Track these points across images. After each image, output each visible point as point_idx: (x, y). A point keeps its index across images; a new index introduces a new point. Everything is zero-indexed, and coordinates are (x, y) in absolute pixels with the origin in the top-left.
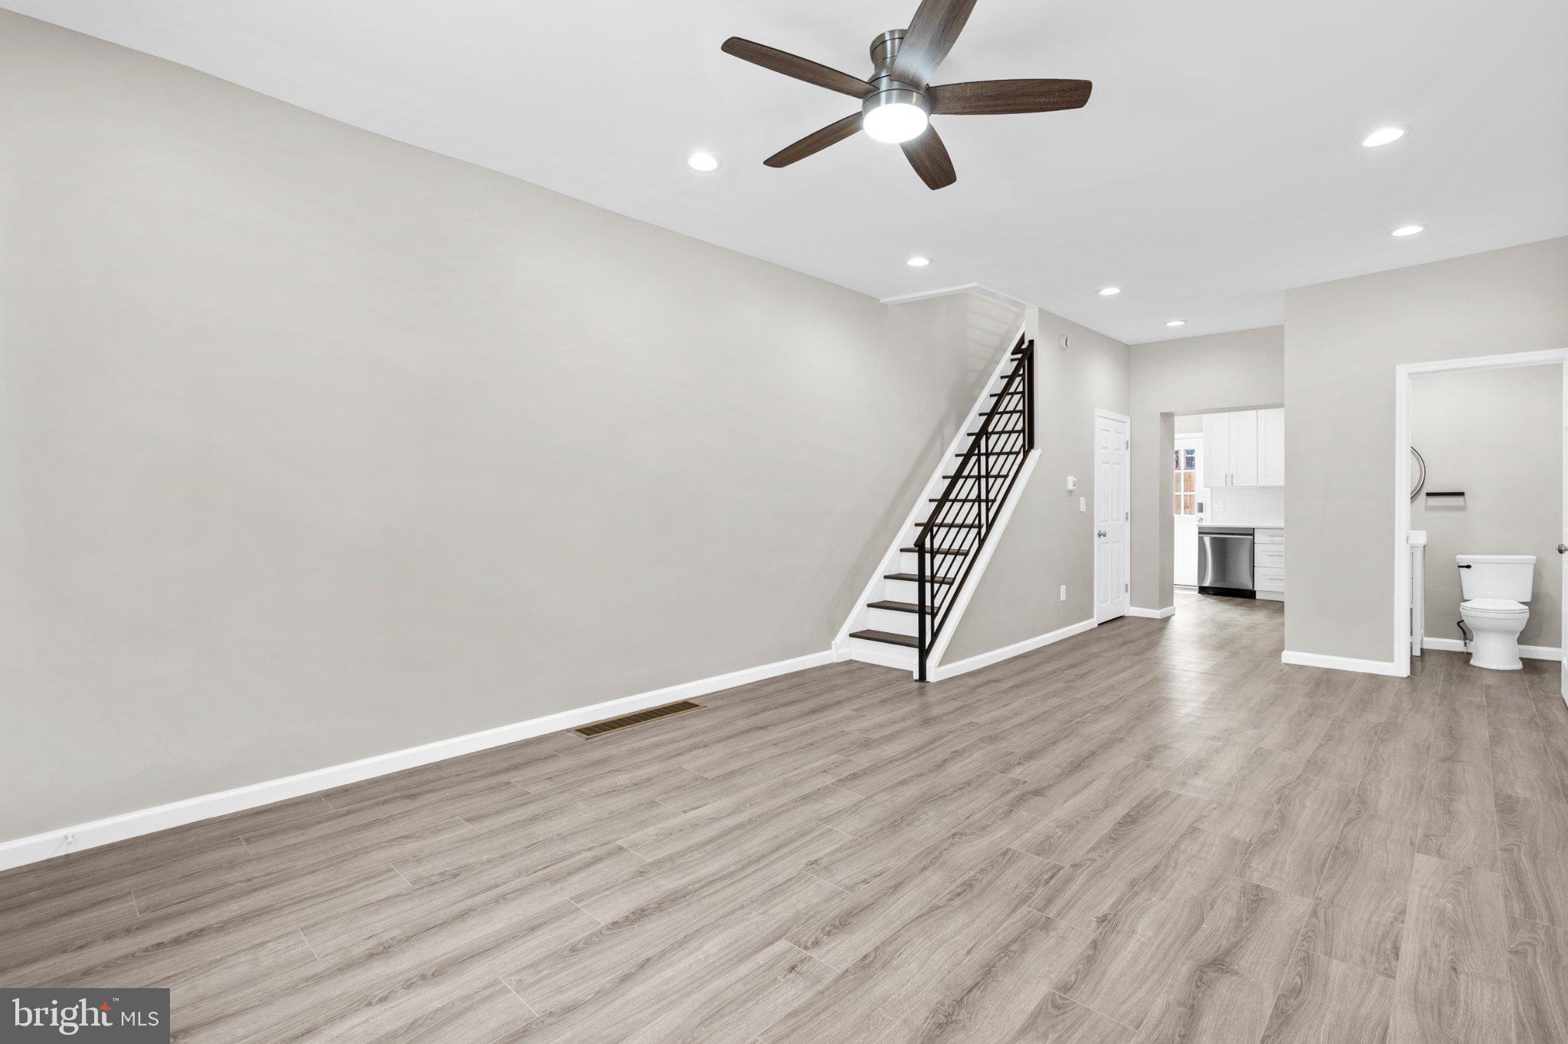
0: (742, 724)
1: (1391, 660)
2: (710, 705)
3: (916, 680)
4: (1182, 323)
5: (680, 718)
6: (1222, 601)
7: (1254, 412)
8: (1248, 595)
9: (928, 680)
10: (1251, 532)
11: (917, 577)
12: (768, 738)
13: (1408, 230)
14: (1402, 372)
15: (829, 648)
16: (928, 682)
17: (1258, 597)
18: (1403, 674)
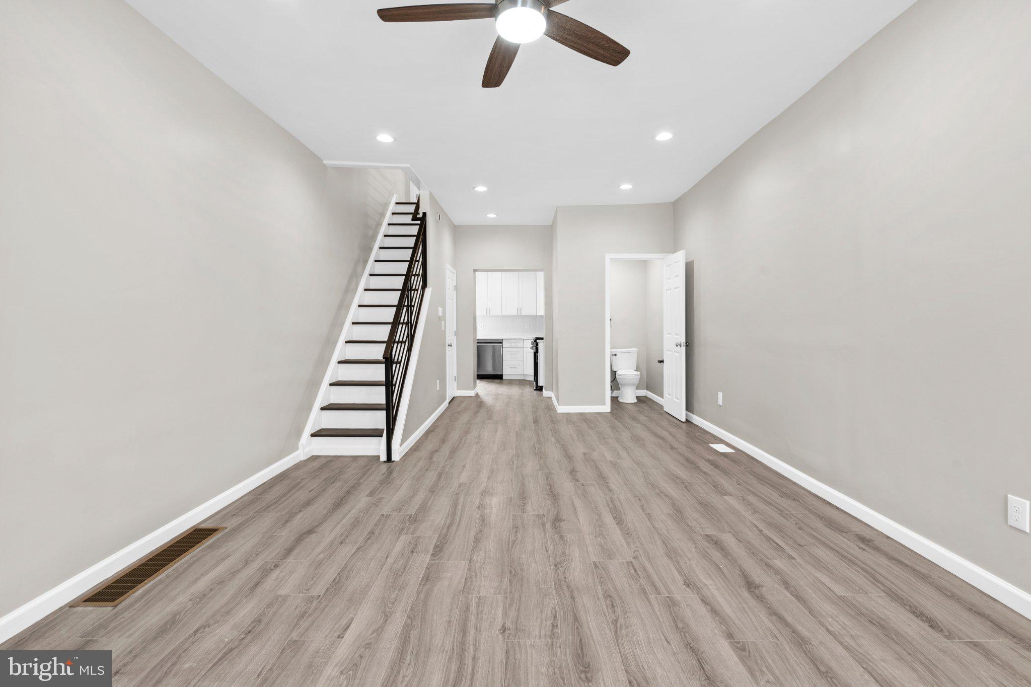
0: (286, 535)
1: (605, 405)
2: (230, 524)
3: (384, 462)
4: (495, 216)
5: (210, 547)
6: (490, 382)
7: (500, 273)
8: (497, 377)
9: (393, 459)
10: (500, 342)
11: (385, 383)
12: (328, 540)
13: (626, 187)
14: (608, 257)
15: (297, 449)
16: (394, 461)
17: (504, 378)
18: (609, 410)
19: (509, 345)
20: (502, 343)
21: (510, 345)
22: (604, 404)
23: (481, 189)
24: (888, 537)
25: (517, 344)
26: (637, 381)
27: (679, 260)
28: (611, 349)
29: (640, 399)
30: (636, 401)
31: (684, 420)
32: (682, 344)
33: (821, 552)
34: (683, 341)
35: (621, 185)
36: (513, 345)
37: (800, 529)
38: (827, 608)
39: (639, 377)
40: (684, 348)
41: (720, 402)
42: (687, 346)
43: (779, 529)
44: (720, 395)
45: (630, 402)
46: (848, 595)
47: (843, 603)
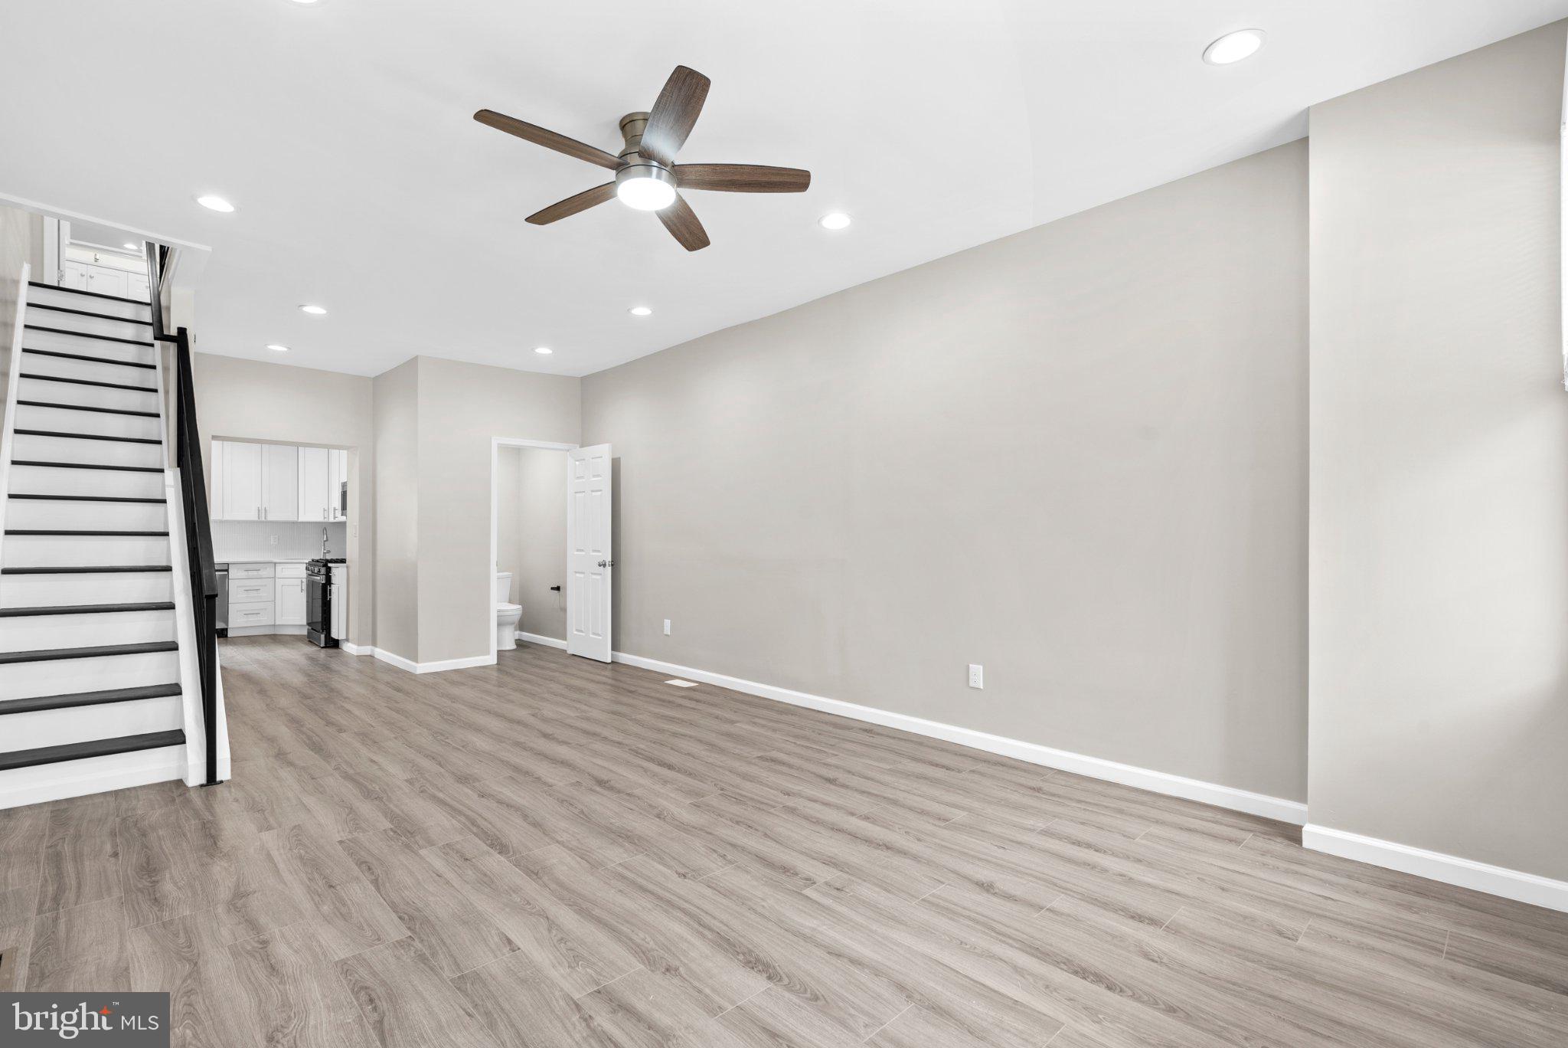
1: (493, 654)
3: (202, 786)
9: (218, 779)
10: (226, 568)
13: (543, 351)
14: (495, 441)
16: (222, 782)
17: (230, 634)
18: (495, 662)
19: (243, 574)
20: (227, 570)
21: (246, 573)
22: (488, 653)
23: (314, 310)
24: (879, 725)
25: (260, 572)
26: (516, 619)
27: (601, 455)
28: (498, 572)
29: (521, 644)
30: (514, 647)
31: (609, 661)
32: (607, 564)
33: (849, 746)
34: (609, 559)
35: (537, 348)
36: (251, 573)
37: (820, 734)
38: (888, 778)
39: (520, 612)
40: (609, 569)
41: (667, 630)
42: (612, 565)
43: (804, 738)
44: (667, 623)
45: (508, 648)
46: (891, 767)
47: (892, 772)
